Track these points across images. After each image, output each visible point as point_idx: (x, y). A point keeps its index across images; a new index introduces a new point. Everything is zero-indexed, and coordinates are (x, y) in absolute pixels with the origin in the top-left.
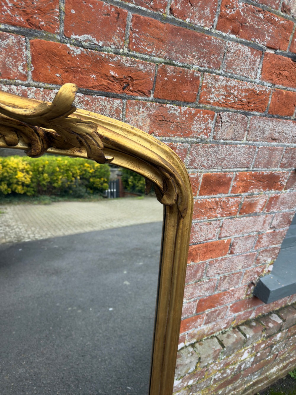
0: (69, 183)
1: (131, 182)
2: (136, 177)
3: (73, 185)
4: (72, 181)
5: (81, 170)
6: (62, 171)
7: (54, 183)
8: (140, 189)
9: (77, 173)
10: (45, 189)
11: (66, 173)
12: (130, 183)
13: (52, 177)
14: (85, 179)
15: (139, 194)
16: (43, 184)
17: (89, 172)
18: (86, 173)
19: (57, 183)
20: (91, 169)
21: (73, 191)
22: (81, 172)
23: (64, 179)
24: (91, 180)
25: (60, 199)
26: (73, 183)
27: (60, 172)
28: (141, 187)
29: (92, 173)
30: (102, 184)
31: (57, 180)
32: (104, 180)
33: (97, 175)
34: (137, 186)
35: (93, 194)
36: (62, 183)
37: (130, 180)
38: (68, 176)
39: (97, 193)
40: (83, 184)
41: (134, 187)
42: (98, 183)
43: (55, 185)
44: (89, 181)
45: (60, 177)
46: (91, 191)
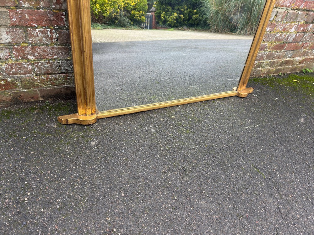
0: (115, 14)
1: (163, 16)
2: (168, 13)
3: (119, 16)
4: (117, 13)
5: (124, 2)
6: (110, 2)
7: (104, 13)
8: (170, 23)
9: (121, 5)
10: (97, 18)
11: (113, 5)
12: (162, 18)
13: (102, 8)
14: (128, 11)
15: (169, 27)
16: (96, 13)
17: (131, 5)
18: (128, 6)
19: (106, 13)
20: (132, 3)
21: (118, 21)
22: (125, 5)
23: (111, 10)
24: (132, 12)
25: (109, 27)
26: (118, 14)
27: (108, 3)
28: (171, 22)
29: (133, 7)
30: (140, 17)
31: (106, 10)
32: (142, 13)
33: (137, 8)
34: (169, 21)
35: (133, 25)
36: (110, 13)
37: (162, 15)
38: (114, 8)
39: (136, 24)
40: (126, 15)
41: (165, 22)
42: (138, 16)
43: (105, 15)
44: (130, 14)
45: (109, 8)
46: (132, 23)
